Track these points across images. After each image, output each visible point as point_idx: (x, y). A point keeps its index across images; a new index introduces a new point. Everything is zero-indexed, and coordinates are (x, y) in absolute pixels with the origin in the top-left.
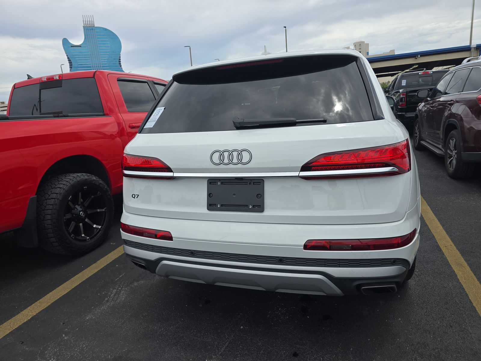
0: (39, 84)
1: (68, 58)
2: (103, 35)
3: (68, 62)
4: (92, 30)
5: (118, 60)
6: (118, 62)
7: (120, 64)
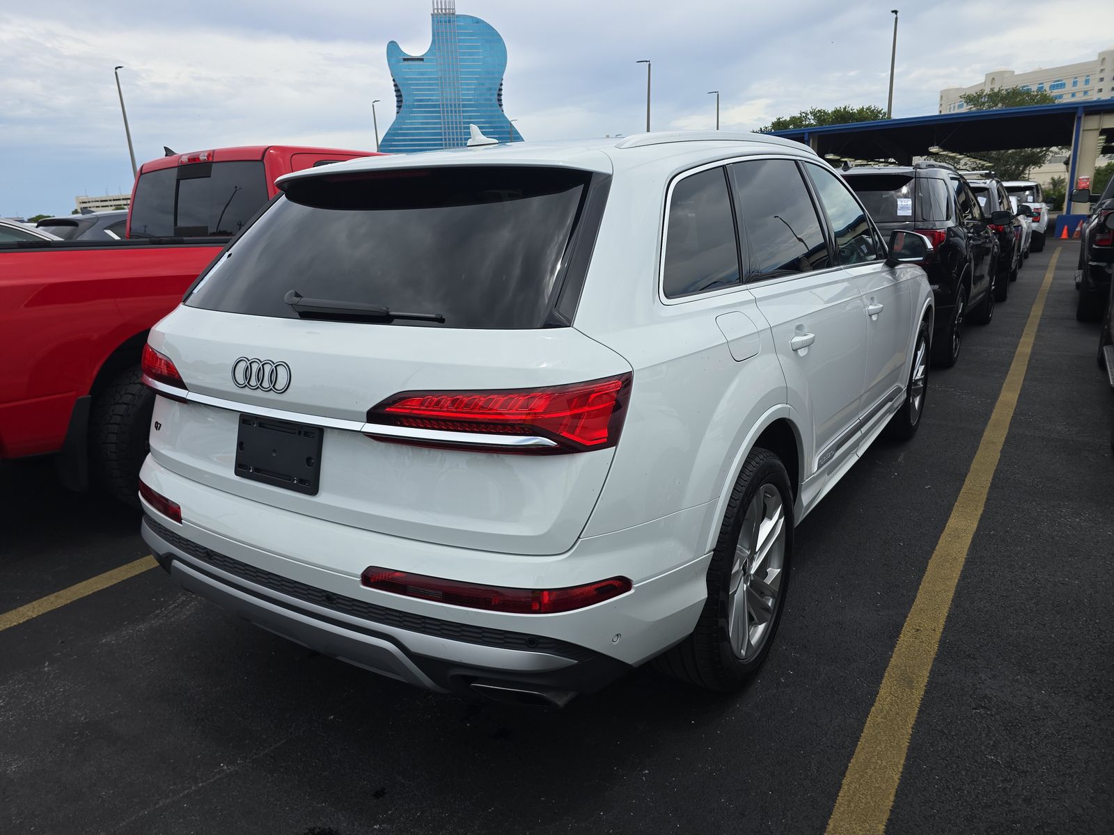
0: (177, 169)
1: (395, 85)
2: (471, 35)
3: (395, 93)
4: (449, 21)
5: (497, 92)
6: (496, 96)
7: (500, 100)
